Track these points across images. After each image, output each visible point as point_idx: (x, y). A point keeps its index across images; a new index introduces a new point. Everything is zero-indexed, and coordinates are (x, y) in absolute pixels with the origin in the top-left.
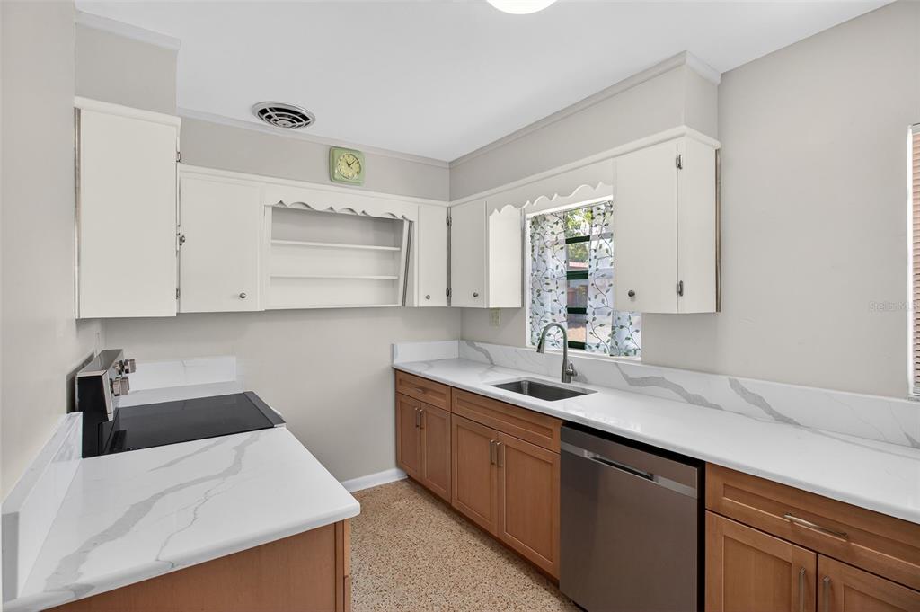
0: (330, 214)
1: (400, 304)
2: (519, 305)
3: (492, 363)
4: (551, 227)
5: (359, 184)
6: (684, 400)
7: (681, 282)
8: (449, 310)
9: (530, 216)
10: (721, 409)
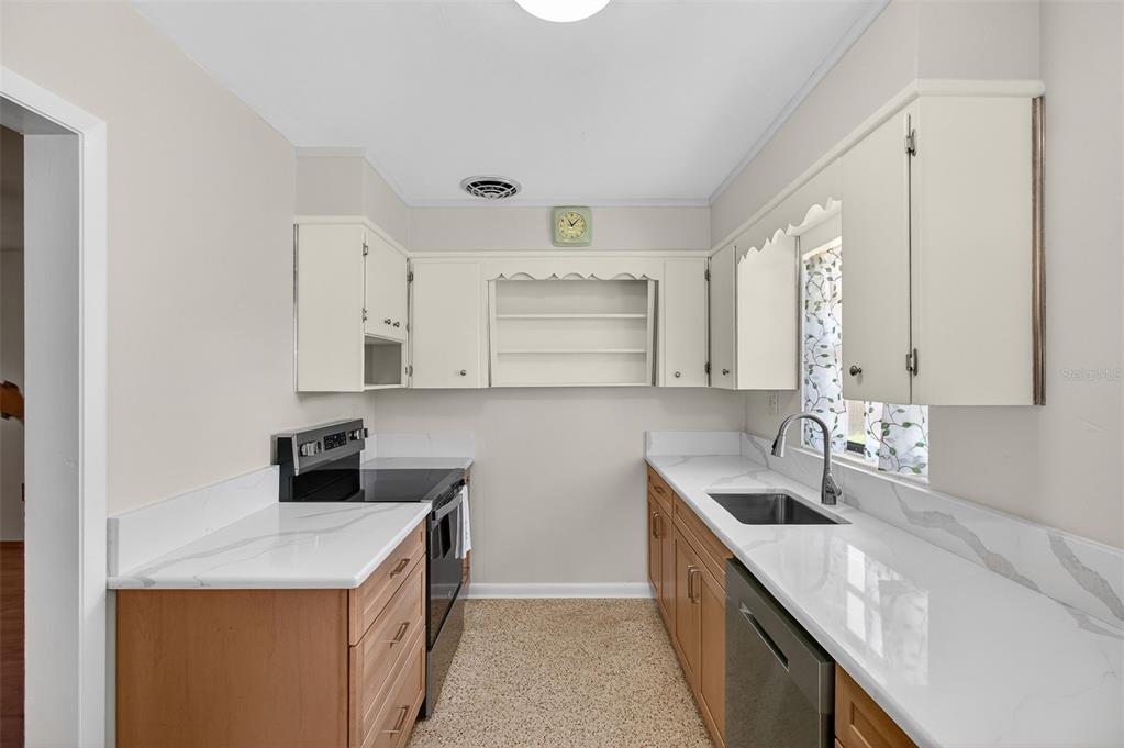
0: (554, 282)
1: (649, 383)
2: (794, 388)
3: (768, 465)
4: (829, 270)
5: (586, 244)
6: (981, 561)
7: (915, 351)
8: (710, 392)
9: (806, 257)
10: (1037, 589)
